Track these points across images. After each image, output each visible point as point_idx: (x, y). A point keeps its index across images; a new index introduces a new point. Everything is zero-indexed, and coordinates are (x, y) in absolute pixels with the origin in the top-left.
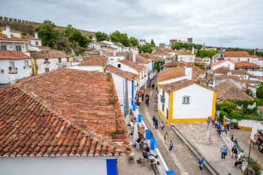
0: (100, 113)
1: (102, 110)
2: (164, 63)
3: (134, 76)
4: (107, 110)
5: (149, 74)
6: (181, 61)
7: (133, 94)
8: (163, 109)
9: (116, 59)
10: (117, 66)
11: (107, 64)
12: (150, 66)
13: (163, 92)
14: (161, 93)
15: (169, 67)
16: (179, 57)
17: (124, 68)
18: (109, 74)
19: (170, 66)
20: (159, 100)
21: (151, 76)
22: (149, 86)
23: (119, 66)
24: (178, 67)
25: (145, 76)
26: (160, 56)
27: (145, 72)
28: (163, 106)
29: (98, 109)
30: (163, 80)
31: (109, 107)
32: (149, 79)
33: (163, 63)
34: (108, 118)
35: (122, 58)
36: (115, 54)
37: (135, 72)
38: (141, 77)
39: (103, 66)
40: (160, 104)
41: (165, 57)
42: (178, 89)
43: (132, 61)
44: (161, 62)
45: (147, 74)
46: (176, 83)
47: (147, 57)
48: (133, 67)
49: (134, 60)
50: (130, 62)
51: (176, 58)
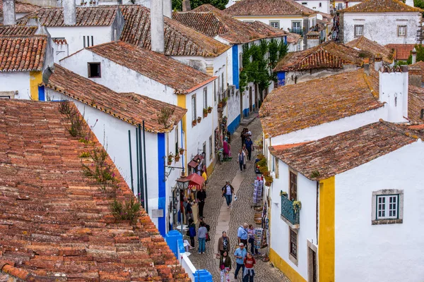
0: (92, 250)
1: (100, 242)
2: (283, 50)
3: (167, 115)
4: (113, 239)
5: (222, 104)
6: (360, 39)
7: (162, 193)
8: (293, 252)
9: (74, 37)
10: (84, 72)
11: (50, 64)
12: (224, 67)
13: (293, 179)
14: (281, 183)
15: (312, 70)
16: (349, 20)
17: (118, 78)
18: (64, 108)
19: (312, 65)
20: (275, 213)
21: (232, 112)
22: (224, 156)
23: (94, 70)
24: (349, 69)
25: (207, 111)
26: (266, 21)
27: (206, 97)
28: (293, 235)
29: (84, 238)
30: (287, 128)
31: (119, 231)
32: (223, 121)
33: (279, 51)
34: (127, 264)
35: (103, 35)
36: (69, 18)
37: (162, 93)
38: (189, 118)
39: (34, 73)
40: (279, 230)
41: (286, 24)
42: (353, 164)
43: (147, 46)
44: (273, 49)
45: (212, 103)
46: (344, 136)
47: (208, 26)
48: (156, 74)
49: (157, 44)
50: (137, 51)
51: (338, 27)
